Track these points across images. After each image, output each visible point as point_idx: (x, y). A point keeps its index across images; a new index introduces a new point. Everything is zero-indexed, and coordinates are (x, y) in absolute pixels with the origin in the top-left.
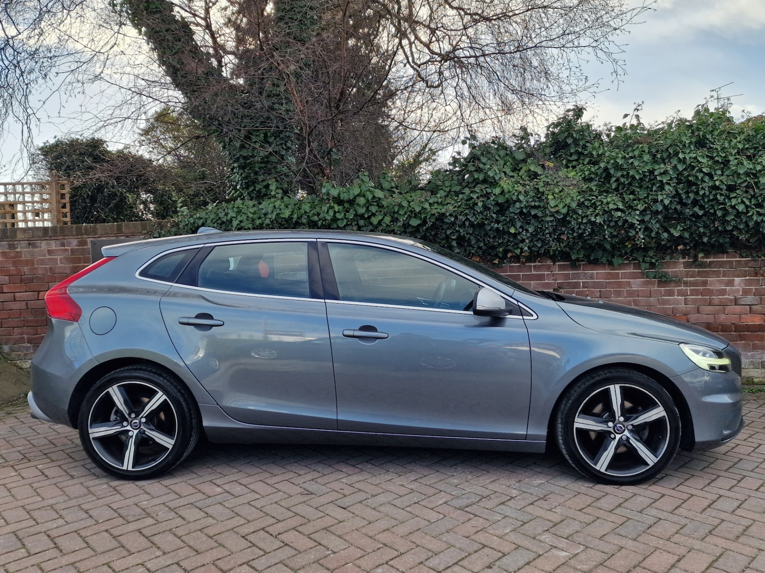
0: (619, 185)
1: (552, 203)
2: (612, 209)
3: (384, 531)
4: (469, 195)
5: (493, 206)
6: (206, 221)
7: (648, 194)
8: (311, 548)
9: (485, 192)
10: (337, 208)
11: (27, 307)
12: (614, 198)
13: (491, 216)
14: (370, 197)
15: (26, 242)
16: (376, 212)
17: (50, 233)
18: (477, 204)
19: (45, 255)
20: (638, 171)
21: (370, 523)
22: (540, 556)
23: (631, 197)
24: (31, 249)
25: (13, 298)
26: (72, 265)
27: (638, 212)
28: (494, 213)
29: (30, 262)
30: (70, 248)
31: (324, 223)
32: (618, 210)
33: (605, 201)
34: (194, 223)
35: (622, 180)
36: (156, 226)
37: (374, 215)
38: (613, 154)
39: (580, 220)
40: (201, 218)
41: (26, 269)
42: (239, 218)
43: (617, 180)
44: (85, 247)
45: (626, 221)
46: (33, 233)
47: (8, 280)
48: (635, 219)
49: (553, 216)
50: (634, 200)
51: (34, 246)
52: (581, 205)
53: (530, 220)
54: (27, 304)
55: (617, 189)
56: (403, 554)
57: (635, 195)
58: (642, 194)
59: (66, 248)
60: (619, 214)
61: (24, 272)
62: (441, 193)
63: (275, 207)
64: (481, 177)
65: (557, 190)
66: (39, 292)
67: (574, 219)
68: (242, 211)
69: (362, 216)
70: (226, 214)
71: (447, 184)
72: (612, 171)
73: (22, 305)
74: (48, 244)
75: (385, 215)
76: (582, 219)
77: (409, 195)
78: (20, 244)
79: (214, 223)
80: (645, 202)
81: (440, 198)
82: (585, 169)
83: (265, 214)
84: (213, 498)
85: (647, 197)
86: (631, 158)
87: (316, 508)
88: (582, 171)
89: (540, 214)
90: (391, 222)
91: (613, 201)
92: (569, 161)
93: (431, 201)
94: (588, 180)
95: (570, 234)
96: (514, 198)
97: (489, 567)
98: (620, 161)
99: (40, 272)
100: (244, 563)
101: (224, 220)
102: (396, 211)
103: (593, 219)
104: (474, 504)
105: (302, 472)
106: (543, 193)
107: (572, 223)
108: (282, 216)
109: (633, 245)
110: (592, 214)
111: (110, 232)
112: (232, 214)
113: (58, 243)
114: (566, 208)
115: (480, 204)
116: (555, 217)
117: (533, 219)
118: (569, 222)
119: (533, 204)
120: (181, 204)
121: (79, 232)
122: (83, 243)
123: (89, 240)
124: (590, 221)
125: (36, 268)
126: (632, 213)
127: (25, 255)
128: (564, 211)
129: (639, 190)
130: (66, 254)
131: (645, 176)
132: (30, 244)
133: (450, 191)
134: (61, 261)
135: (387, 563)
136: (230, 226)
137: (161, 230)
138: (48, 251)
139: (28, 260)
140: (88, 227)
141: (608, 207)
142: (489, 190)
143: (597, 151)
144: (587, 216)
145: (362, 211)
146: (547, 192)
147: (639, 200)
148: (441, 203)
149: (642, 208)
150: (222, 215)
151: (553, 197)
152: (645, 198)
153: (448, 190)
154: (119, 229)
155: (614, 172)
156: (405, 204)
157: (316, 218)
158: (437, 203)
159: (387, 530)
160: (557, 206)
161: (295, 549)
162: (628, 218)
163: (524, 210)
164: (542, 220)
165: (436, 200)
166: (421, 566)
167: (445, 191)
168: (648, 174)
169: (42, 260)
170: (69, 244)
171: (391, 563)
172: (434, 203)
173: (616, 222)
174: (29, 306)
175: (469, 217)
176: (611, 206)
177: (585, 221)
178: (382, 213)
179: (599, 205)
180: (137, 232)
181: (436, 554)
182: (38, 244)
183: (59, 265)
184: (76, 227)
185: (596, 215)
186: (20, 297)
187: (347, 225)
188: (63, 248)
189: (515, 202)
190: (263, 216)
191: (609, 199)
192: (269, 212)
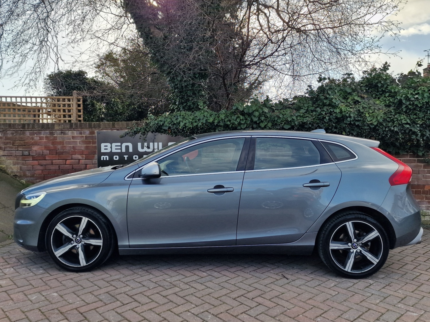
0: (407, 109)
1: (369, 119)
2: (404, 123)
3: (309, 299)
4: (321, 113)
5: (334, 119)
6: (165, 123)
7: (425, 115)
8: (275, 306)
9: (329, 111)
10: (242, 117)
11: (59, 168)
12: (405, 117)
13: (332, 125)
14: (261, 112)
15: (60, 131)
16: (264, 120)
17: (74, 126)
18: (325, 118)
19: (70, 139)
20: (419, 102)
21: (299, 295)
22: (402, 315)
23: (415, 116)
24: (62, 135)
25: (51, 163)
26: (85, 145)
27: (418, 125)
28: (334, 123)
29: (62, 143)
30: (85, 135)
31: (233, 126)
32: (407, 124)
33: (399, 119)
34: (158, 123)
35: (410, 107)
36: (135, 124)
37: (262, 122)
38: (405, 91)
39: (384, 129)
40: (161, 121)
41: (59, 147)
42: (184, 122)
43: (407, 107)
44: (94, 135)
45: (411, 130)
46: (64, 127)
47: (49, 153)
48: (416, 129)
49: (368, 126)
50: (417, 118)
51: (64, 134)
52: (384, 120)
53: (354, 128)
54: (59, 167)
55: (406, 112)
56: (327, 311)
57: (417, 115)
58: (421, 115)
59: (83, 135)
60: (408, 126)
61: (58, 148)
62: (302, 111)
63: (204, 116)
64: (328, 102)
65: (371, 111)
66: (66, 160)
67: (381, 128)
68: (185, 118)
69: (256, 122)
70: (177, 119)
71: (306, 105)
72: (404, 101)
73: (57, 167)
74: (72, 133)
75: (268, 122)
76: (385, 129)
77: (282, 111)
78: (56, 132)
79: (169, 124)
80: (423, 119)
81: (302, 113)
82: (387, 100)
83: (199, 120)
84: (205, 278)
85: (424, 117)
86: (416, 94)
87: (265, 286)
88: (385, 101)
89: (360, 124)
90: (272, 126)
91: (404, 118)
92: (377, 95)
93: (296, 115)
94: (388, 106)
95: (377, 136)
96: (347, 115)
97: (377, 320)
98: (409, 96)
99: (67, 148)
100: (243, 313)
101: (175, 122)
102: (276, 120)
103: (392, 129)
104: (351, 287)
105: (246, 266)
106: (363, 113)
107: (380, 131)
108: (208, 121)
109: (411, 144)
110: (391, 126)
111: (108, 127)
112: (180, 119)
113: (78, 132)
114: (377, 122)
115: (327, 118)
116: (370, 127)
117: (356, 128)
118: (378, 130)
119: (357, 119)
120: (150, 112)
121: (90, 127)
122: (92, 133)
123: (96, 131)
124: (390, 130)
125: (65, 146)
126: (415, 126)
127: (59, 138)
128: (375, 124)
129: (419, 113)
130: (83, 138)
131: (423, 105)
132: (62, 132)
133: (307, 110)
134: (79, 143)
135: (320, 316)
136: (178, 126)
137: (137, 127)
138: (72, 136)
139: (61, 141)
140: (96, 124)
141: (402, 122)
142: (332, 110)
143: (394, 90)
144: (389, 127)
145: (255, 119)
146: (365, 112)
147: (419, 118)
148: (302, 116)
149: (421, 123)
150: (174, 119)
151: (369, 115)
152: (423, 117)
153: (306, 108)
154: (113, 125)
155: (405, 102)
156: (281, 116)
157: (229, 123)
158: (300, 116)
159: (311, 298)
160: (371, 120)
161: (266, 307)
162: (412, 128)
163: (352, 123)
164: (362, 128)
165: (299, 114)
166: (340, 318)
167: (305, 109)
168: (425, 104)
169: (68, 142)
170: (84, 133)
171: (323, 315)
172: (298, 116)
173: (405, 131)
174: (60, 168)
175: (319, 125)
176: (404, 122)
177: (387, 129)
178: (267, 121)
179: (396, 121)
180: (124, 127)
181: (345, 312)
182: (67, 133)
183: (78, 145)
184: (89, 123)
185: (394, 127)
186: (56, 163)
187: (247, 127)
188: (81, 135)
189: (347, 117)
190: (197, 121)
191: (402, 118)
192: (201, 119)
